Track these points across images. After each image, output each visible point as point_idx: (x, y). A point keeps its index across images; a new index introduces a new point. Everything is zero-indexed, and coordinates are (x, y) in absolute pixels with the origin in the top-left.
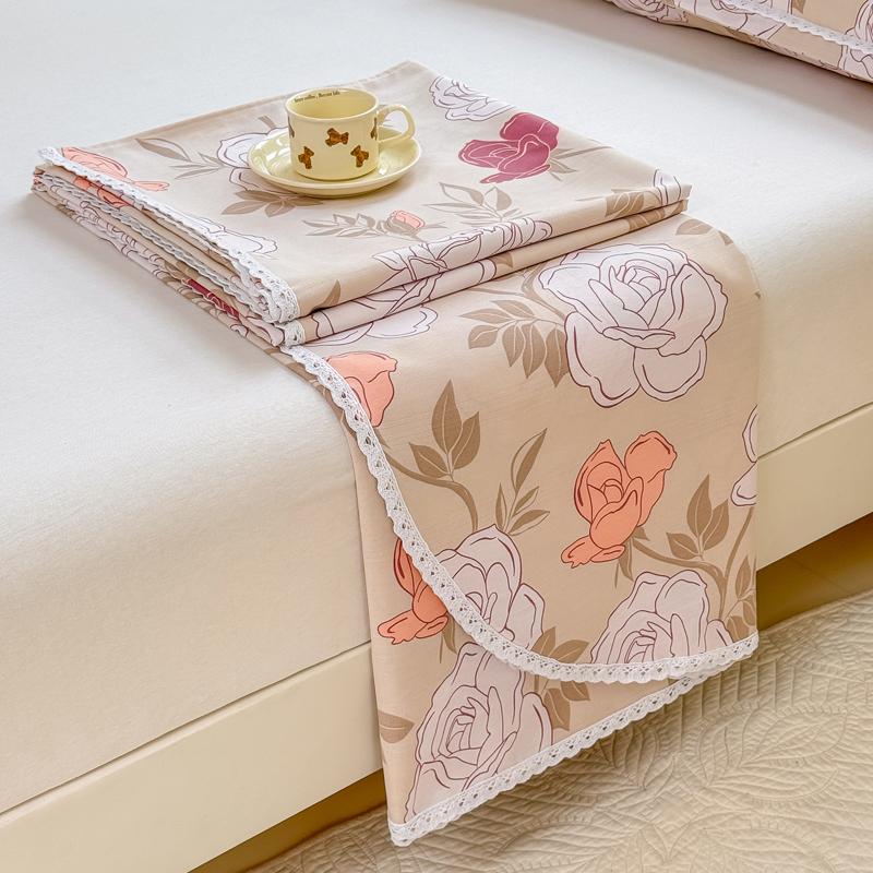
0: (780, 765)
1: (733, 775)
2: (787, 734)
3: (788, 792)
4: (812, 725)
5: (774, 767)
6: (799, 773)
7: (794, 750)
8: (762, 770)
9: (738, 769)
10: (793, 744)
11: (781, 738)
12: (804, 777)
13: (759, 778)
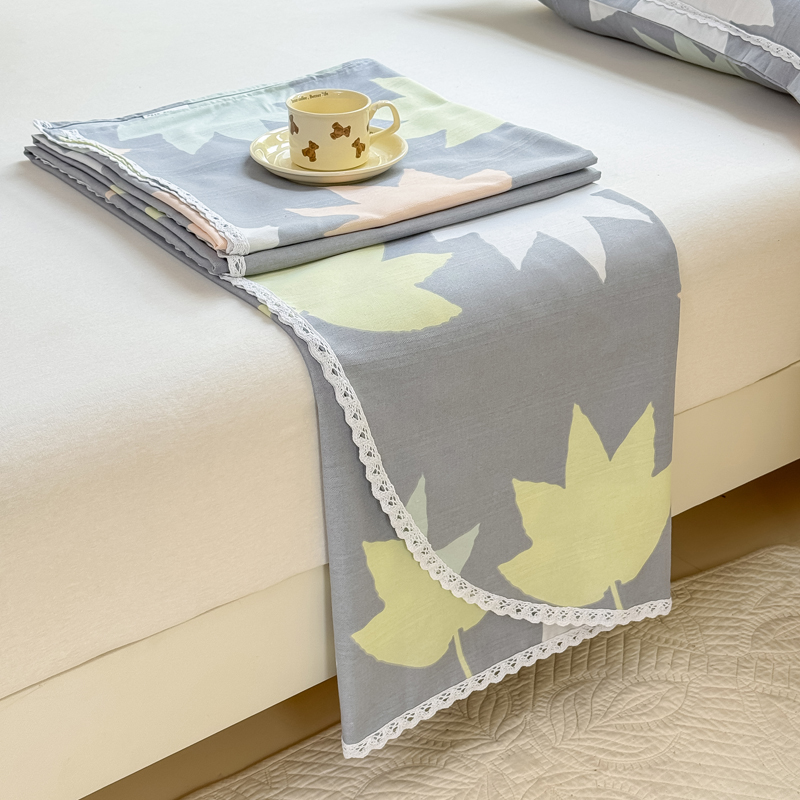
0: (625, 729)
1: (582, 737)
2: (633, 700)
3: (631, 755)
4: (657, 692)
5: (621, 731)
6: (643, 737)
7: (638, 715)
8: (608, 733)
9: (586, 732)
10: (638, 709)
11: (628, 704)
12: (648, 741)
13: (606, 741)
